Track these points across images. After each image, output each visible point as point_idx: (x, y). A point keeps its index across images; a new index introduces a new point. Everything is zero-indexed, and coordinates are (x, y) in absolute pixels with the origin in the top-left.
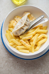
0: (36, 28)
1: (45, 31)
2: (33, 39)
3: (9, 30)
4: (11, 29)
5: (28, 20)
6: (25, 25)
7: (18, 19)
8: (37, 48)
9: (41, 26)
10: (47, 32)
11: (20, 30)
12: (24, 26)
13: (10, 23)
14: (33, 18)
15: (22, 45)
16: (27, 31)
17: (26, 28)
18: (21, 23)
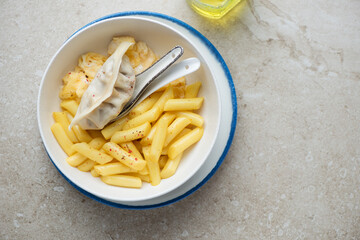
0: (161, 93)
1: (195, 102)
2: (150, 137)
3: (64, 109)
4: (70, 105)
5: (128, 68)
6: (117, 88)
7: (93, 67)
8: (170, 166)
9: (180, 84)
10: (203, 104)
11: (100, 111)
12: (113, 96)
13: (64, 83)
14: (147, 56)
15: (115, 161)
16: (128, 107)
17: (121, 100)
18: (104, 84)
